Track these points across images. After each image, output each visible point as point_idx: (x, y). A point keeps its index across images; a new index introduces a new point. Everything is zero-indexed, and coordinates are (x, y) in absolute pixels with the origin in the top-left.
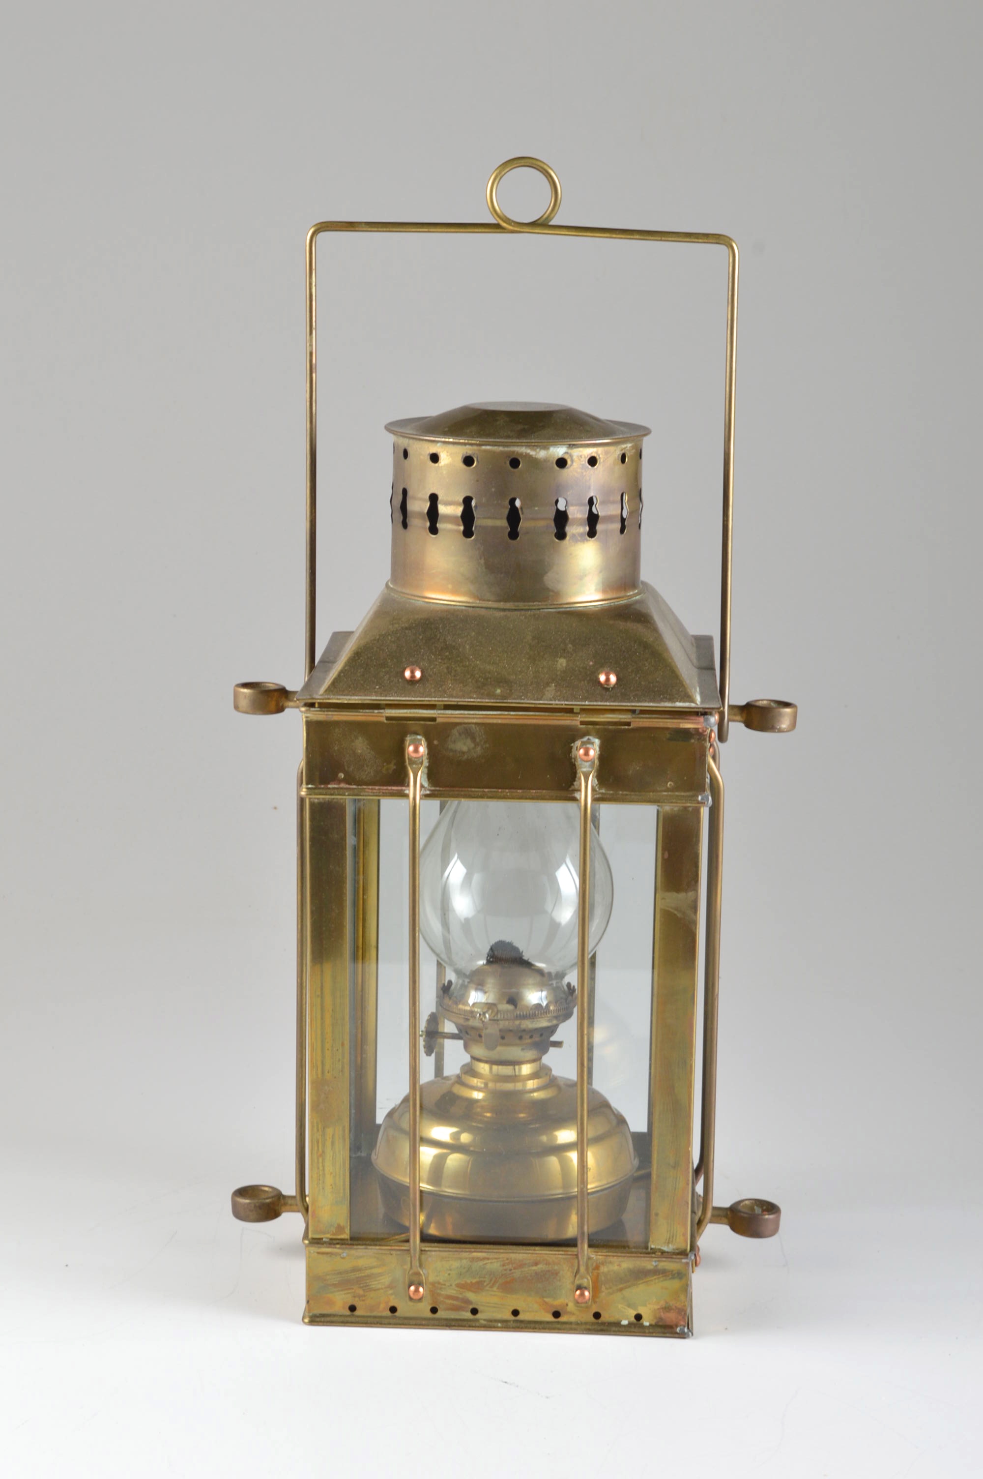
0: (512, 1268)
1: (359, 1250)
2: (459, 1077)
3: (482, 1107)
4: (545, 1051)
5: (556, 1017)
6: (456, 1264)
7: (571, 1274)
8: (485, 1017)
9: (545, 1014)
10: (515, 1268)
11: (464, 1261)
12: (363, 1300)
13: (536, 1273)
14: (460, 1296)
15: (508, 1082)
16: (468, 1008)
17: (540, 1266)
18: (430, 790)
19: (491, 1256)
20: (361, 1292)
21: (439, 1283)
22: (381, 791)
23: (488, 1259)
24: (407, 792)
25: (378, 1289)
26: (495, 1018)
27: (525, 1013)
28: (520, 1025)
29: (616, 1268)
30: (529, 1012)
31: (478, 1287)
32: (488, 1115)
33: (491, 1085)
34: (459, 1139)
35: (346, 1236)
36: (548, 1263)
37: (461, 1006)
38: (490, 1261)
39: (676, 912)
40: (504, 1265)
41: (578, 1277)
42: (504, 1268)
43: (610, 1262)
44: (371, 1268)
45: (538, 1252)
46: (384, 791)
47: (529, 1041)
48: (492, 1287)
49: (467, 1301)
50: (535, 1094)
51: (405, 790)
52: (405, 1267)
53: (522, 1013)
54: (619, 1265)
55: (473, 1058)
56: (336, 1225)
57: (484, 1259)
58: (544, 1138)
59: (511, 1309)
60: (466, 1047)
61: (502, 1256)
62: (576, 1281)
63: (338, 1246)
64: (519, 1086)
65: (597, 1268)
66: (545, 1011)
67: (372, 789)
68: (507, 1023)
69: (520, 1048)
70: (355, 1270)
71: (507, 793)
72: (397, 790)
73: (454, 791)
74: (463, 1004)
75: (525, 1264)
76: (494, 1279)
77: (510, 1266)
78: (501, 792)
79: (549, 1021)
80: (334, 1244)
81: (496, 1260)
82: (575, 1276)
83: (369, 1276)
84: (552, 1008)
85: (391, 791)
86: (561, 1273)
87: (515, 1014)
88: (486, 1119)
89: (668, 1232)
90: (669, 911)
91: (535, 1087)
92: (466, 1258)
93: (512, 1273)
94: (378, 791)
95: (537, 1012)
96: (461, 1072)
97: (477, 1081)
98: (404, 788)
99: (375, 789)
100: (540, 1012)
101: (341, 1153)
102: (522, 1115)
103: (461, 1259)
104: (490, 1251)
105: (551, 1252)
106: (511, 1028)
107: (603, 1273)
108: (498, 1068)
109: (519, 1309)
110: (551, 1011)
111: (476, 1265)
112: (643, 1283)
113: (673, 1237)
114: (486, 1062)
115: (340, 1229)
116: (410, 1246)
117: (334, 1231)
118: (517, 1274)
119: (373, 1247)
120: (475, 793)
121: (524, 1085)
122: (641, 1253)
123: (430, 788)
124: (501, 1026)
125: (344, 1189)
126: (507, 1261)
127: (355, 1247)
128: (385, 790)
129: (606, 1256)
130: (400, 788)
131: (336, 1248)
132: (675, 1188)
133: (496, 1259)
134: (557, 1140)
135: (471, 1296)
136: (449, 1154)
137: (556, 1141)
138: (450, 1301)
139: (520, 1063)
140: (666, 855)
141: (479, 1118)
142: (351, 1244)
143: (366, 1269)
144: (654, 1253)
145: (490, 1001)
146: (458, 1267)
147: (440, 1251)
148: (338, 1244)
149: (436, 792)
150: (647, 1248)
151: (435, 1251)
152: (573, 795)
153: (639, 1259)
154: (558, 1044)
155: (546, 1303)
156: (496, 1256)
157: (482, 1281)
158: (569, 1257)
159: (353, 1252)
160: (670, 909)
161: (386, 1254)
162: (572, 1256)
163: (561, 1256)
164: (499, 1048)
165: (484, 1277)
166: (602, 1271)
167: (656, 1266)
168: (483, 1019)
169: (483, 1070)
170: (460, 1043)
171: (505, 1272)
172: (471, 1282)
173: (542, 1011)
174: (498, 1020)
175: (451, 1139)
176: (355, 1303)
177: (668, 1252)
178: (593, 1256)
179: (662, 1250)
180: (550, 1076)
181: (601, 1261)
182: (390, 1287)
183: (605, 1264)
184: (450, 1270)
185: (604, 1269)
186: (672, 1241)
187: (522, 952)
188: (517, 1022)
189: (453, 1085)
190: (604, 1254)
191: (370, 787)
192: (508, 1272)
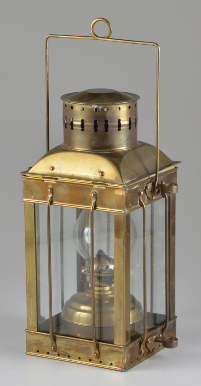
1: (39, 335)
7: (94, 349)
10: (79, 345)
12: (41, 349)
13: (84, 347)
14: (65, 351)
17: (85, 345)
20: (40, 347)
21: (60, 347)
23: (72, 341)
25: (44, 347)
29: (105, 348)
31: (70, 349)
35: (36, 330)
36: (88, 345)
42: (76, 344)
43: (104, 347)
44: (42, 340)
45: (85, 341)
48: (73, 350)
49: (67, 353)
54: (106, 348)
56: (33, 326)
59: (78, 357)
61: (76, 341)
65: (100, 348)
70: (38, 340)
75: (82, 344)
76: (74, 348)
77: (78, 344)
83: (42, 342)
86: (91, 348)
89: (119, 340)
93: (78, 347)
103: (65, 341)
104: (72, 339)
107: (102, 349)
109: (80, 357)
111: (69, 343)
112: (113, 354)
115: (35, 328)
117: (33, 328)
118: (80, 347)
125: (35, 316)
129: (103, 345)
132: (120, 327)
135: (68, 352)
138: (63, 353)
147: (59, 337)
155: (87, 357)
161: (46, 336)
165: (71, 347)
167: (116, 349)
172: (68, 348)
176: (39, 350)
182: (47, 346)
183: (102, 347)
184: (63, 343)
186: (120, 342)
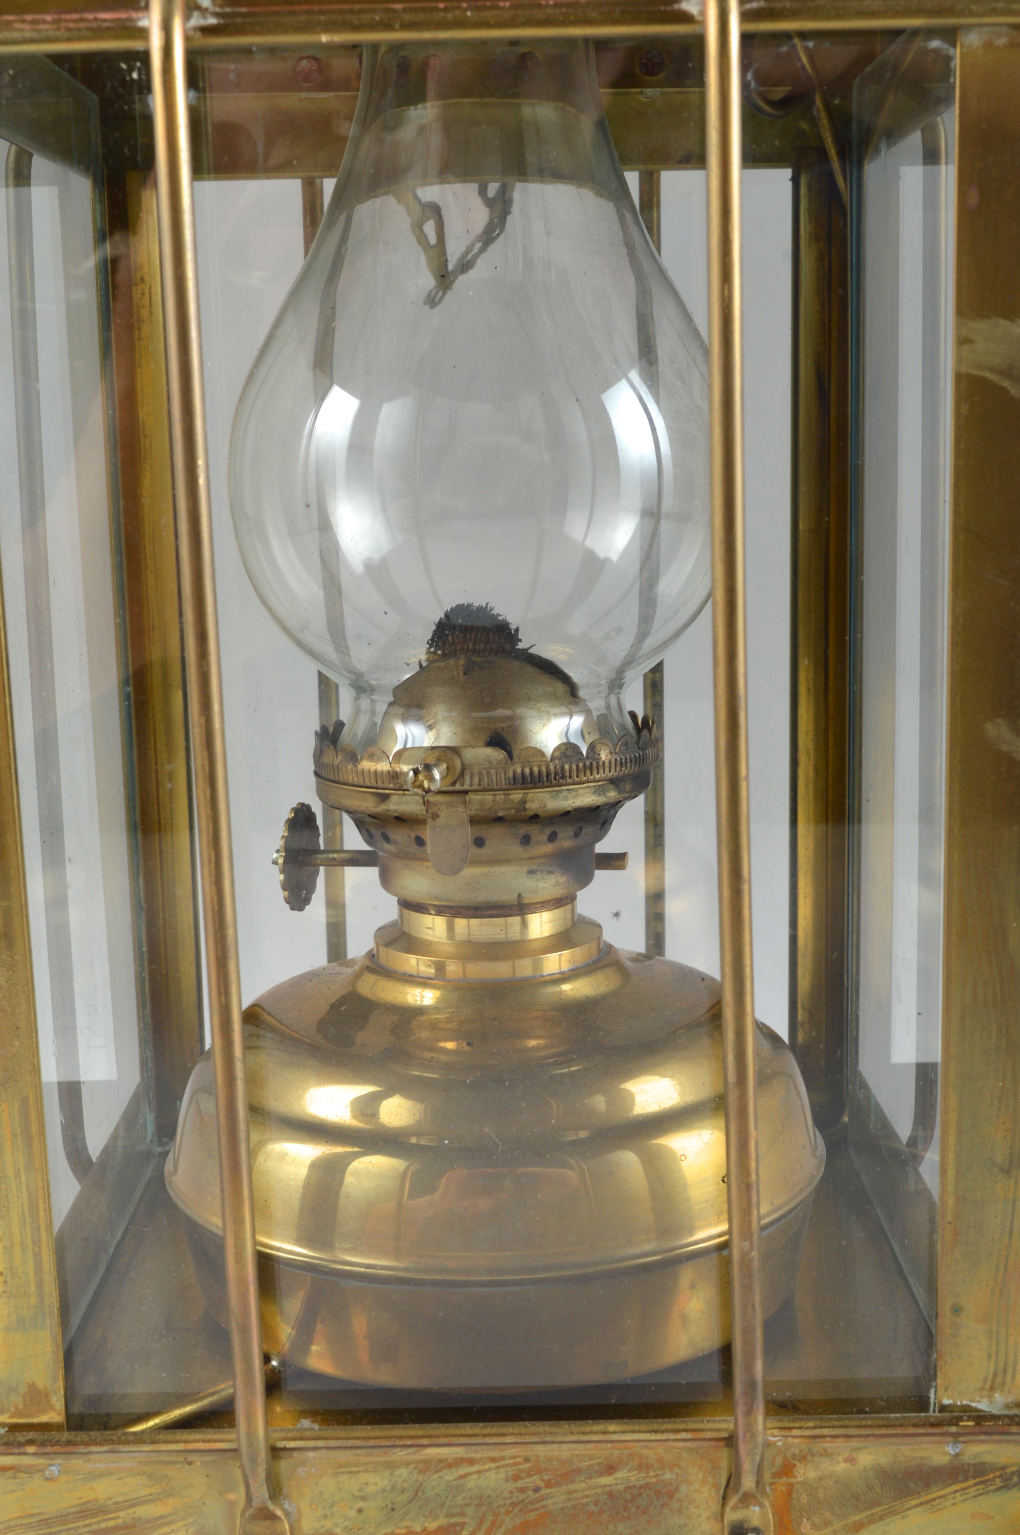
0: (542, 1484)
1: (91, 1457)
2: (373, 956)
3: (434, 1026)
4: (584, 879)
5: (614, 782)
6: (377, 1482)
7: (713, 1492)
8: (431, 779)
9: (588, 772)
10: (549, 1485)
11: (403, 1472)
13: (611, 1495)
15: (496, 958)
16: (383, 767)
17: (620, 1474)
18: (217, 15)
19: (478, 1455)
22: (64, 24)
23: (471, 1462)
24: (143, 23)
26: (458, 787)
27: (536, 769)
28: (524, 801)
29: (841, 1467)
30: (547, 767)
32: (450, 1045)
33: (453, 969)
34: (375, 1115)
35: (55, 1415)
36: (644, 1466)
37: (366, 765)
38: (475, 1468)
39: (1005, 383)
40: (516, 1478)
41: (733, 1501)
42: (519, 1484)
43: (825, 1454)
44: (135, 1504)
45: (615, 1437)
46: (71, 25)
47: (548, 848)
50: (566, 987)
51: (139, 19)
52: (232, 1497)
53: (527, 771)
54: (850, 1460)
55: (407, 905)
56: (23, 1389)
57: (458, 1462)
58: (599, 1102)
60: (386, 880)
61: (510, 1452)
62: (728, 1509)
63: (31, 1449)
64: (524, 968)
65: (787, 1470)
66: (588, 763)
67: (33, 22)
68: (489, 797)
69: (525, 869)
70: (90, 1509)
71: (466, 10)
72: (113, 20)
73: (293, 13)
74: (372, 757)
75: (579, 1471)
76: (490, 1518)
77: (536, 1480)
78: (446, 9)
79: (600, 791)
80: (20, 1445)
81: (493, 1465)
82: (724, 1498)
83: (130, 1526)
84: (604, 755)
85: (94, 25)
86: (684, 1488)
87: (511, 775)
88: (443, 1058)
89: (989, 1357)
90: (984, 380)
91: (565, 967)
92: (407, 1464)
93: (543, 1498)
94: (54, 26)
95: (567, 767)
96: (377, 944)
97: (418, 960)
98: (134, 15)
99: (45, 22)
100: (574, 767)
101: (24, 1179)
102: (533, 1043)
103: (391, 1466)
104: (474, 1440)
105: (654, 1436)
106: (501, 814)
107: (804, 1483)
108: (468, 923)
110: (604, 762)
111: (436, 1482)
112: (921, 1504)
113: (1005, 1371)
114: (440, 911)
115: (36, 1396)
116: (238, 1440)
117: (21, 1407)
118: (557, 1498)
119: (134, 1448)
120: (363, 16)
121: (537, 965)
122: (915, 1425)
123: (218, 10)
124: (473, 810)
125: (40, 1284)
126: (526, 1466)
127: (81, 1449)
128: (75, 21)
129: (814, 1437)
130: (122, 15)
131: (25, 1454)
132: (1011, 1232)
133: (493, 1460)
134: (633, 1104)
136: (350, 1158)
137: (632, 1109)
139: (521, 908)
140: (974, 198)
141: (428, 1055)
142: (69, 1443)
143: (119, 1506)
144: (955, 1421)
145: (443, 743)
146: (384, 1491)
147: (328, 1448)
148: (31, 1442)
149: (239, 20)
150: (922, 1404)
151: (315, 1449)
152: (676, 7)
153: (910, 1440)
154: (615, 861)
156: (495, 1453)
157: (454, 1525)
158: (705, 1444)
159: (77, 1462)
160: (988, 375)
161: (175, 1462)
162: (713, 1443)
163: (681, 1444)
164: (469, 872)
165: (463, 1514)
166: (800, 1479)
167: (957, 1455)
168: (426, 784)
169: (430, 932)
170: (373, 872)
171: (521, 1497)
172: (425, 1529)
173: (581, 765)
174: (466, 792)
175: (354, 1117)
177: (993, 1417)
178: (776, 1438)
179: (976, 1410)
180: (599, 944)
181: (797, 1452)
183: (809, 1457)
184: (363, 1498)
185: (806, 1473)
186: (1003, 1384)
187: (517, 630)
188: (517, 796)
189: (358, 976)
190: (808, 1433)
191: (29, 17)
192: (532, 1495)
